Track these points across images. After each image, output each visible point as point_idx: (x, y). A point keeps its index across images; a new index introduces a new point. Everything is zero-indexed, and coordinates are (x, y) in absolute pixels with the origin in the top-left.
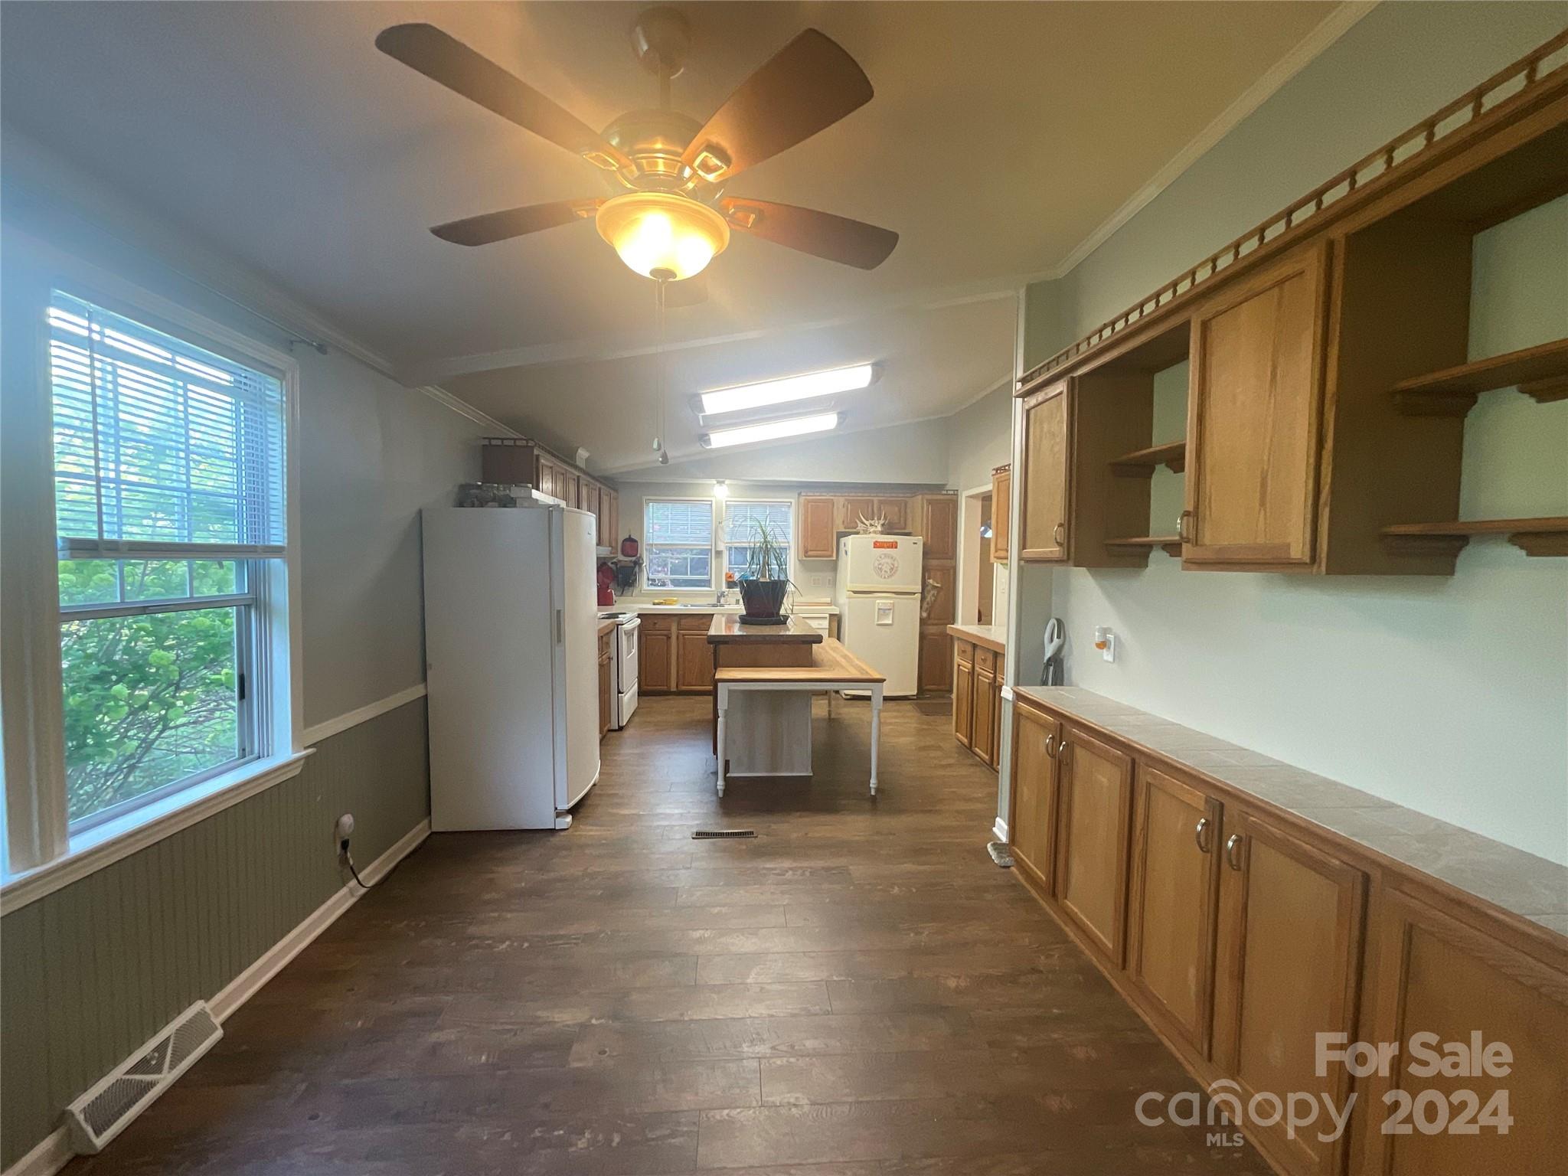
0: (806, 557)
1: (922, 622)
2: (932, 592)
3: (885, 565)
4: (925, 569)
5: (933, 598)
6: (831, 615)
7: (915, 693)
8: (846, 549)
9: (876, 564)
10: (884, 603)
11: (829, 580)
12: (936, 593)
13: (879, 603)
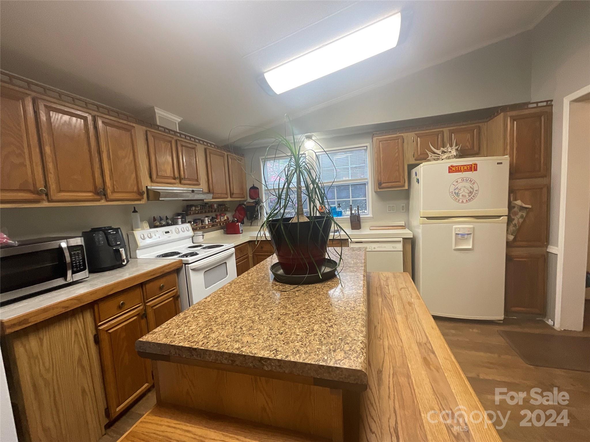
0: (380, 188)
1: (509, 244)
2: (520, 214)
3: (462, 190)
4: (512, 191)
5: (521, 220)
6: (404, 239)
7: (502, 317)
8: (418, 177)
9: (452, 189)
10: (463, 228)
11: (403, 207)
12: (524, 214)
13: (456, 228)
